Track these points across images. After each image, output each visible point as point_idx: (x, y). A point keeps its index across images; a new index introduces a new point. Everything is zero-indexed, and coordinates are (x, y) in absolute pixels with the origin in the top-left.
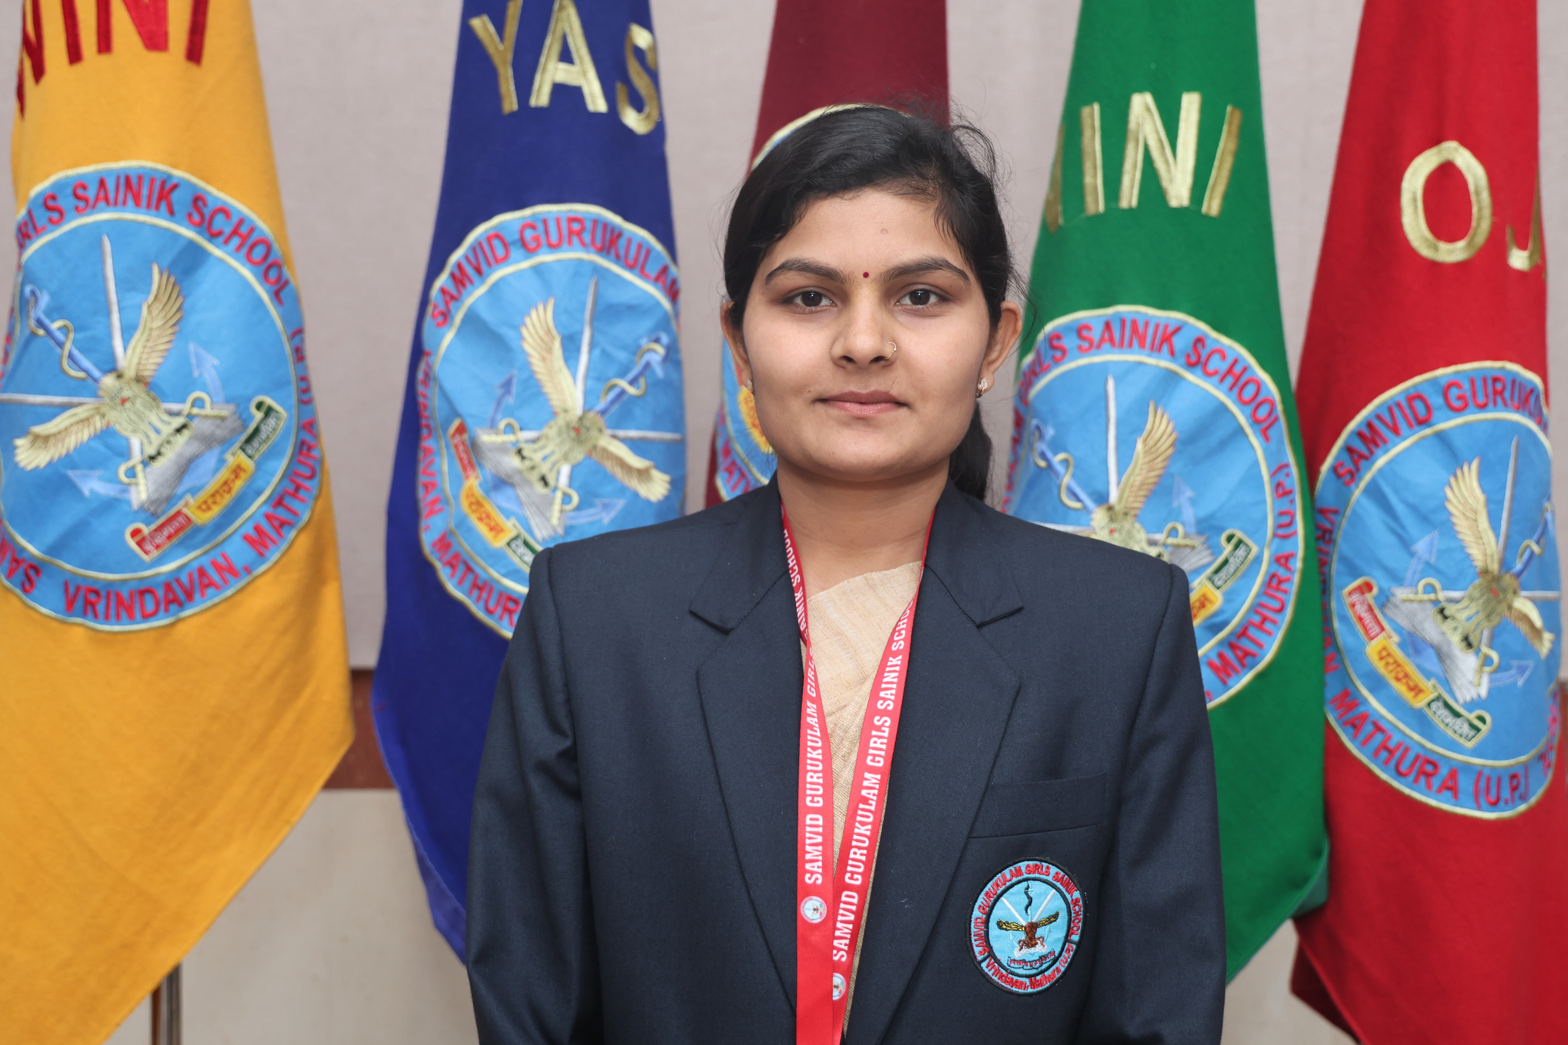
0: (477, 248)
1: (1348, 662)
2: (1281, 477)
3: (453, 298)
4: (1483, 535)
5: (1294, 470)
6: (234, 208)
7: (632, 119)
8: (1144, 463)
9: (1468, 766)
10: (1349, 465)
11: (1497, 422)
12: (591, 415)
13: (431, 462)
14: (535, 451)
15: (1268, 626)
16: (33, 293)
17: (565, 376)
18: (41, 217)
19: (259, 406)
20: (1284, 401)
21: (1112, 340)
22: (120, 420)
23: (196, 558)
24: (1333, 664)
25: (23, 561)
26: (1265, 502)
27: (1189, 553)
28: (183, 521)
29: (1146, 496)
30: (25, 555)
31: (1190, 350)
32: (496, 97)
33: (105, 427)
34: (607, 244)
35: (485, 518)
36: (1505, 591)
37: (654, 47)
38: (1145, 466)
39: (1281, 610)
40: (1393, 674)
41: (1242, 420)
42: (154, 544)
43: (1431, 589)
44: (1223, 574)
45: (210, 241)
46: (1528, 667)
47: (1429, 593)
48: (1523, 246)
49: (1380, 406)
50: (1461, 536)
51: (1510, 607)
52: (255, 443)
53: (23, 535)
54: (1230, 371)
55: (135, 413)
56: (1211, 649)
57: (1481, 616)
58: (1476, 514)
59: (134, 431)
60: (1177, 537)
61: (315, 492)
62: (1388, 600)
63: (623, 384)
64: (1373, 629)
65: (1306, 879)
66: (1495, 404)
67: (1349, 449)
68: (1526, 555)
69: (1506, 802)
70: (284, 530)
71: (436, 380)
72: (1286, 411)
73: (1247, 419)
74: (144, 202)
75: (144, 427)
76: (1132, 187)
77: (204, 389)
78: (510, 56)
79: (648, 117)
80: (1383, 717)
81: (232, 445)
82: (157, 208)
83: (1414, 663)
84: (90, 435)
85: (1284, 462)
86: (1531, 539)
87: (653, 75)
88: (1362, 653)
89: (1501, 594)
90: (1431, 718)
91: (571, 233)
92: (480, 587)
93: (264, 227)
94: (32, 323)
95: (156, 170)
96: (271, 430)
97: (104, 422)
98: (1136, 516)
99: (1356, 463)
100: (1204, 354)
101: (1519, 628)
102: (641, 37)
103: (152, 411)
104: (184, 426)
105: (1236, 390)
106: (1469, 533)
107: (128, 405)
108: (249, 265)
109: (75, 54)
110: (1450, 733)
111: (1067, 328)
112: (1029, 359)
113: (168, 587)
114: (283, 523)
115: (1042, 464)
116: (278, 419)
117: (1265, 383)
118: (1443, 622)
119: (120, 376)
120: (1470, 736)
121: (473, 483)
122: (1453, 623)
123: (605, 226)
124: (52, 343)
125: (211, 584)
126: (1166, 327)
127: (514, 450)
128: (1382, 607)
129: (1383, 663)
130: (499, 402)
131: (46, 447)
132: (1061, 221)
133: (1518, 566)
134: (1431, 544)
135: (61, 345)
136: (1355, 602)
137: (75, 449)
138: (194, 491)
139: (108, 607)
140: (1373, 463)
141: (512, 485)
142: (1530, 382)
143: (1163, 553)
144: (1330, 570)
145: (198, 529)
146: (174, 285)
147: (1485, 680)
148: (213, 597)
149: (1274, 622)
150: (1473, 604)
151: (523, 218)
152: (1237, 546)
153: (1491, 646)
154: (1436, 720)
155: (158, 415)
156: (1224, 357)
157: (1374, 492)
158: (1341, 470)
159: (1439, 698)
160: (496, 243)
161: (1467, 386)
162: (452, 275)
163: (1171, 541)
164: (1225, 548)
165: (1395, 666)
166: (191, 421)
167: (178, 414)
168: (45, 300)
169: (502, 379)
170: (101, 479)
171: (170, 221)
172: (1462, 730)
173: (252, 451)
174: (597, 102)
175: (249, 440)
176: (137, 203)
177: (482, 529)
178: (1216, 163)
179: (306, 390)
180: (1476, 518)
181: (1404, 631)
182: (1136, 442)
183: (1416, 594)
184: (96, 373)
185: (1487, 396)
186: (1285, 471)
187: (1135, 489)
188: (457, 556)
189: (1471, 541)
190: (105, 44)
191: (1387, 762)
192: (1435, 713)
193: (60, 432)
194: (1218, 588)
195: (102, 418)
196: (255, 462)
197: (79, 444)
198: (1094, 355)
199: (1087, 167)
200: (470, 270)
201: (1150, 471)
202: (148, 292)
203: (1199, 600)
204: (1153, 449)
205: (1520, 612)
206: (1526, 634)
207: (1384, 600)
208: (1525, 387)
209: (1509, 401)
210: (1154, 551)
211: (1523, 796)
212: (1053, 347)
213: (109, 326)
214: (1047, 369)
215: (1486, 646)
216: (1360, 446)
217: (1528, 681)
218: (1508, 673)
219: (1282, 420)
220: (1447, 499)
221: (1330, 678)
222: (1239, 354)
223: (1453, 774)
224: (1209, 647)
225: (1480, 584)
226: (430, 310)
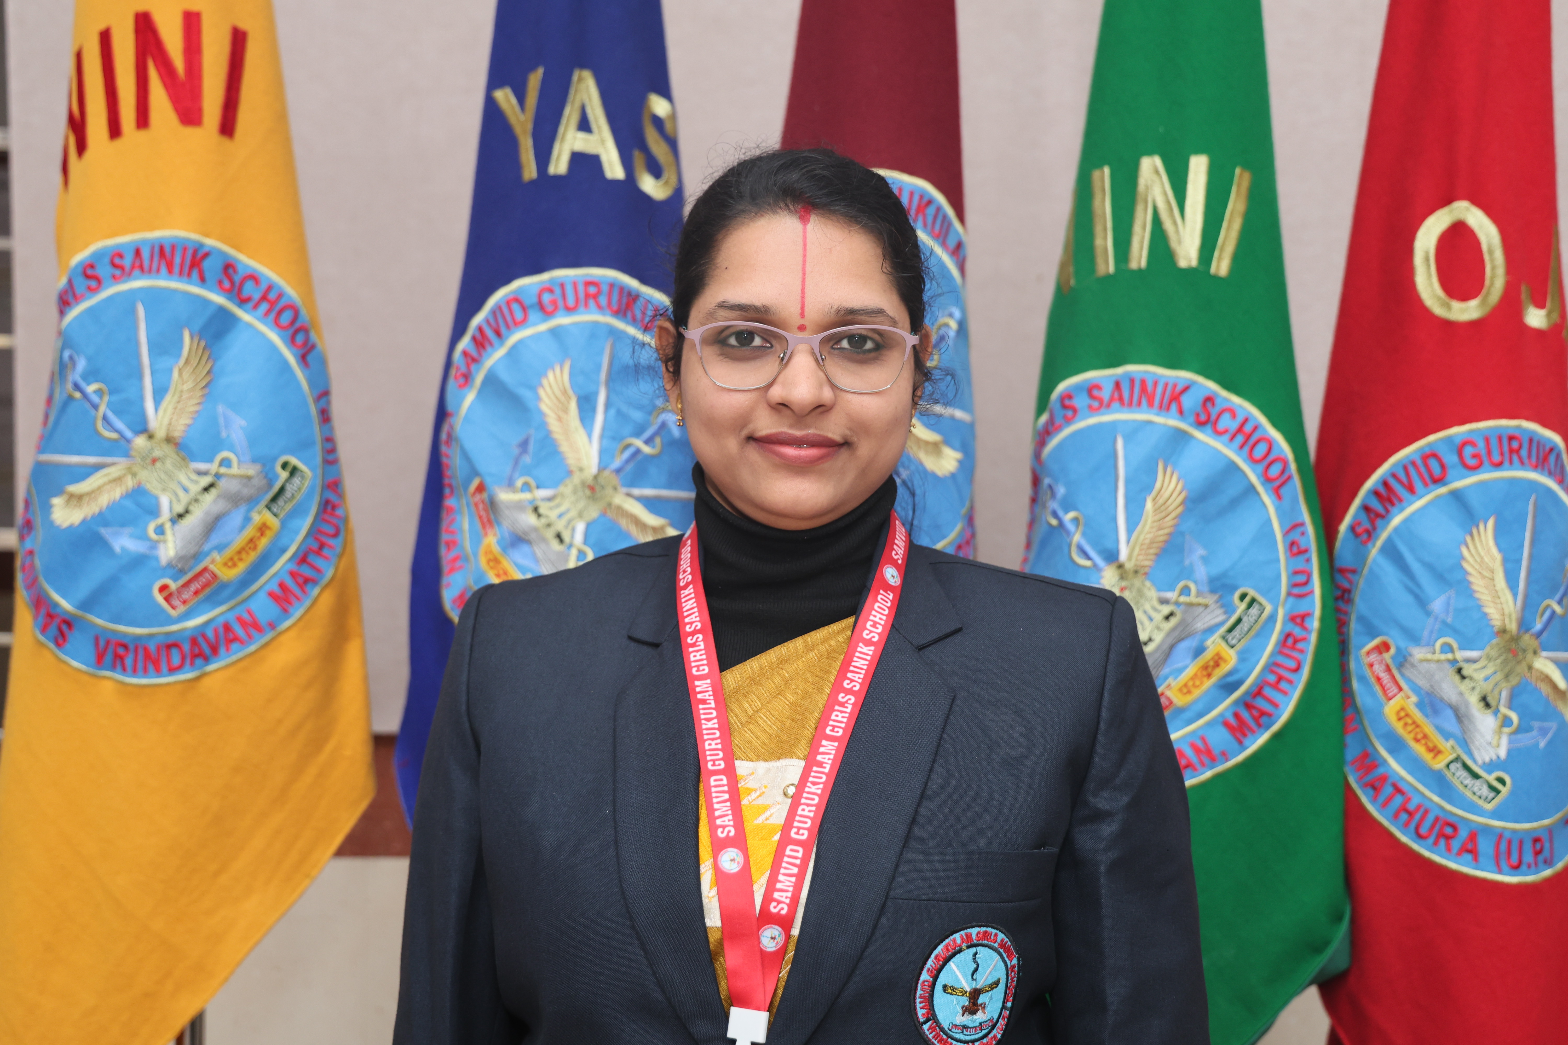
0: (497, 311)
1: (1366, 723)
2: (1295, 535)
3: (474, 360)
4: (1500, 594)
5: (1310, 529)
6: (263, 274)
7: (649, 185)
8: (1154, 522)
9: (1487, 829)
10: (1366, 524)
11: (1513, 481)
12: (606, 473)
13: (453, 521)
14: (552, 508)
15: (1283, 685)
16: (71, 358)
17: (580, 436)
18: (81, 285)
19: (285, 466)
20: (1297, 459)
21: (1121, 399)
22: (150, 479)
23: (222, 614)
24: (1353, 725)
25: (57, 616)
26: (1278, 560)
27: (1202, 612)
28: (209, 577)
29: (1157, 554)
30: (58, 610)
31: (1199, 409)
32: (517, 166)
33: (136, 486)
34: (624, 307)
35: (503, 574)
36: (1524, 651)
37: (673, 116)
38: (1155, 524)
39: (1297, 669)
40: (1412, 735)
41: (1254, 478)
42: (181, 600)
43: (1447, 648)
44: (1237, 632)
45: (239, 306)
46: (1550, 729)
47: (1446, 653)
48: (1540, 305)
49: (1395, 465)
50: (1477, 595)
51: (1530, 668)
52: (281, 502)
53: (57, 591)
54: (1240, 430)
55: (166, 473)
56: (1227, 709)
57: (1499, 676)
58: (1493, 573)
59: (164, 490)
60: (1189, 595)
61: (339, 550)
62: (1406, 660)
63: (639, 443)
64: (1391, 690)
65: (1326, 943)
66: (1511, 462)
67: (1366, 508)
68: (1547, 614)
69: (1529, 866)
70: (308, 587)
71: (457, 440)
72: (1300, 470)
73: (1259, 478)
74: (176, 269)
75: (173, 485)
76: (1141, 249)
77: (232, 449)
78: (530, 126)
79: (666, 183)
80: (1402, 779)
81: (257, 503)
82: (189, 275)
83: (1433, 724)
84: (122, 494)
85: (1300, 520)
86: (1553, 599)
87: (672, 143)
88: (1380, 713)
89: (1520, 654)
90: (1450, 779)
91: (587, 296)
93: (292, 293)
94: (70, 386)
95: (188, 240)
96: (296, 489)
97: (135, 481)
98: (1146, 574)
100: (1214, 412)
101: (1540, 688)
102: (659, 106)
103: (181, 470)
104: (212, 485)
105: (1246, 449)
106: (1486, 592)
107: (158, 464)
108: (276, 329)
109: (115, 130)
110: (1469, 794)
111: (1078, 387)
112: (1044, 418)
113: (194, 641)
114: (307, 580)
115: (1054, 522)
116: (303, 477)
117: (1277, 443)
118: (1461, 682)
119: (151, 437)
120: (1490, 797)
121: (491, 540)
122: (1472, 683)
123: (622, 289)
124: (87, 405)
125: (236, 639)
126: (1175, 386)
127: (530, 509)
128: (1400, 666)
129: (1402, 723)
130: (516, 462)
131: (80, 505)
132: (1072, 282)
133: (1538, 626)
134: (1448, 604)
135: (96, 407)
136: (1373, 662)
137: (108, 507)
138: (220, 548)
139: (135, 661)
140: (1388, 522)
141: (528, 542)
142: (1549, 440)
143: (1175, 611)
144: (1348, 630)
145: (224, 586)
146: (204, 349)
147: (1504, 741)
148: (237, 652)
149: (1290, 682)
150: (1491, 664)
151: (542, 282)
152: (1250, 605)
153: (1510, 707)
154: (1456, 782)
155: (186, 474)
156: (1234, 415)
157: (1391, 551)
158: (1359, 529)
159: (1457, 759)
160: (515, 307)
161: (1481, 444)
162: (474, 338)
163: (1182, 599)
164: (1238, 607)
165: (1413, 726)
166: (218, 479)
167: (206, 473)
168: (82, 364)
169: (520, 438)
170: (131, 536)
171: (202, 287)
172: (1481, 791)
173: (277, 509)
174: (614, 169)
175: (274, 499)
176: (170, 271)
178: (1225, 224)
179: (332, 451)
180: (1493, 577)
181: (1422, 692)
182: (1145, 500)
183: (1434, 653)
184: (129, 434)
185: (1502, 454)
186: (1300, 529)
187: (1145, 547)
189: (1488, 601)
190: (143, 120)
191: (1407, 824)
192: (1454, 774)
193: (93, 492)
194: (1232, 647)
195: (134, 477)
196: (280, 520)
197: (111, 503)
198: (1103, 414)
199: (1098, 229)
200: (490, 333)
201: (1160, 529)
202: (179, 356)
203: (1213, 658)
204: (1163, 508)
205: (1542, 673)
206: (1548, 695)
207: (1402, 660)
208: (1544, 446)
209: (1526, 460)
210: (1166, 610)
211: (1548, 861)
212: (1065, 407)
213: (141, 389)
214: (1059, 429)
215: (1505, 706)
216: (1376, 505)
217: (1550, 743)
218: (1529, 735)
219: (1296, 478)
220: (1463, 558)
221: (1350, 739)
222: (1250, 413)
223: (1473, 837)
224: (1225, 706)
225: (1498, 644)
226: (453, 372)
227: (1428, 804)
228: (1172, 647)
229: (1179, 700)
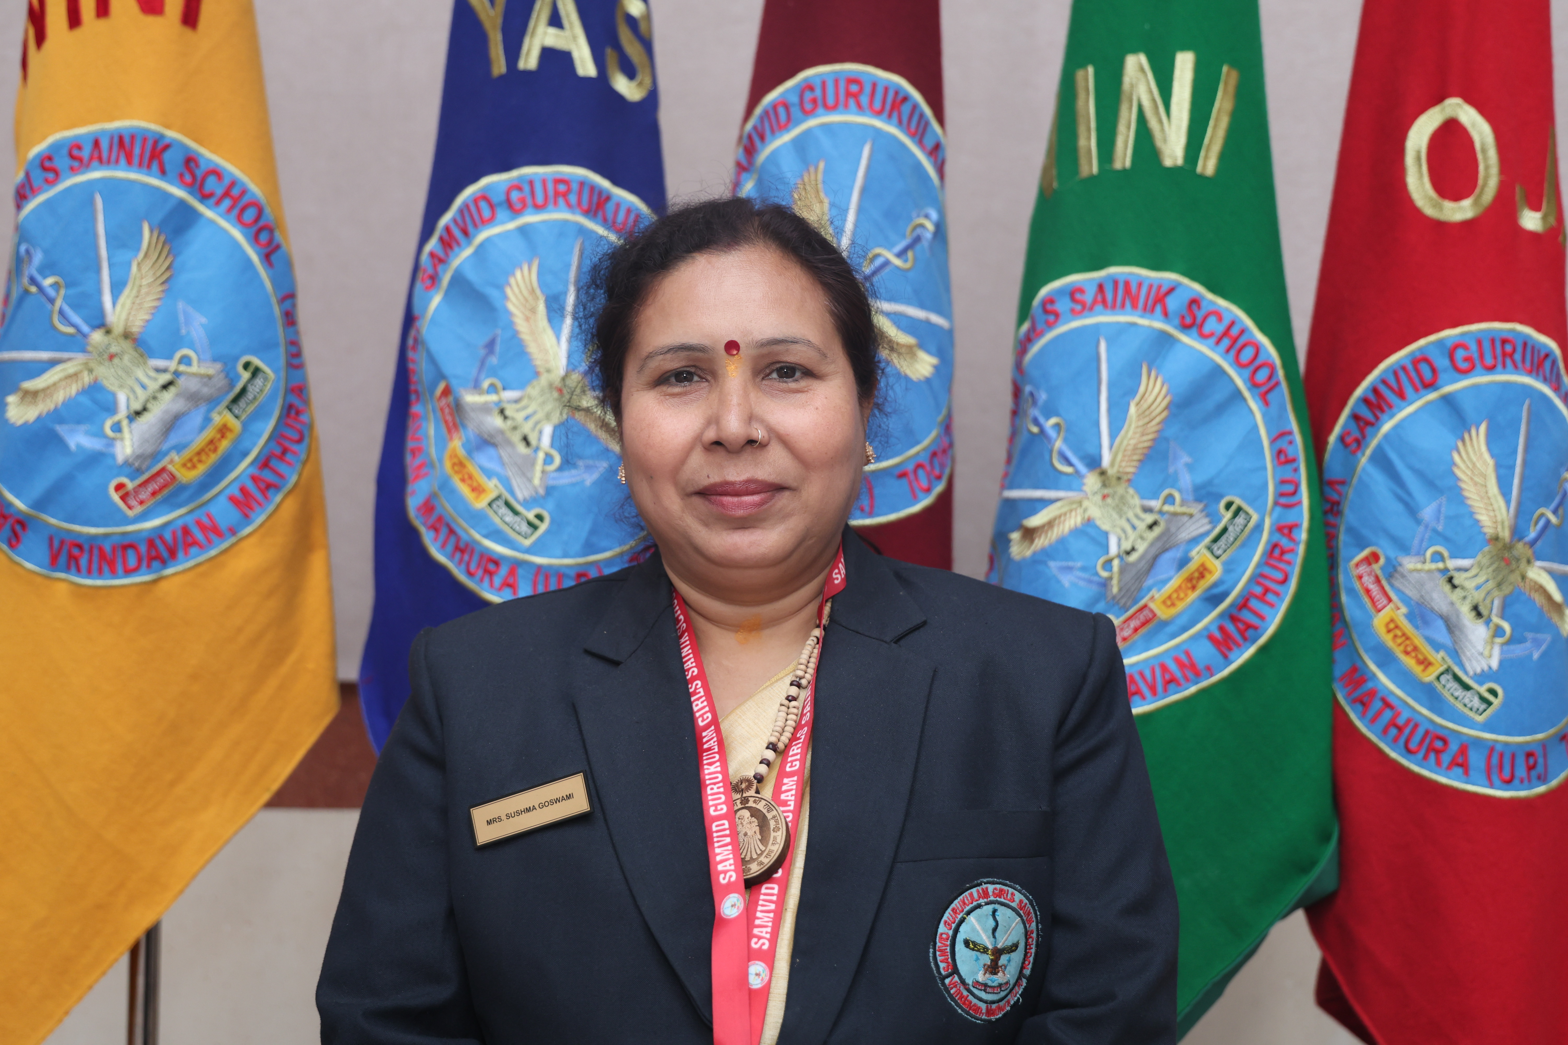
0: (465, 209)
1: (1355, 636)
2: (1282, 443)
3: (441, 261)
4: (1493, 501)
5: (1298, 438)
6: (225, 170)
7: (622, 85)
8: (1137, 427)
9: (1478, 741)
10: (1356, 433)
11: (1506, 385)
12: (574, 376)
13: (419, 427)
14: (518, 410)
15: (1270, 597)
16: (28, 252)
17: (548, 336)
18: (38, 177)
19: (246, 366)
20: (1285, 366)
21: (1104, 302)
22: (108, 376)
23: (180, 516)
24: (1342, 640)
25: (11, 516)
26: (1265, 468)
27: (1186, 522)
28: (168, 478)
29: (1140, 461)
30: (12, 511)
31: (1184, 311)
32: (486, 61)
33: (92, 382)
34: (594, 206)
35: (468, 478)
36: (1518, 560)
37: (648, 16)
38: (1139, 430)
39: (1284, 581)
40: (1402, 648)
41: (1240, 383)
42: (138, 500)
43: (1438, 557)
44: (1222, 542)
45: (202, 202)
46: (1544, 640)
47: (1437, 562)
48: (1536, 208)
49: (1386, 371)
50: (1469, 502)
51: (1523, 577)
52: (242, 403)
53: (11, 490)
54: (1226, 333)
55: (123, 369)
56: (1212, 622)
57: (1491, 585)
58: (1485, 479)
59: (121, 386)
60: (1174, 504)
61: (303, 456)
62: (1396, 570)
64: (1381, 601)
65: (1313, 863)
66: (1504, 365)
67: (1356, 417)
68: (1542, 523)
69: (1522, 781)
70: (270, 493)
71: (423, 343)
72: (1287, 376)
73: (1245, 383)
74: (136, 160)
75: (131, 382)
76: (1126, 148)
77: (192, 346)
78: (499, 21)
79: (640, 84)
80: (1392, 693)
81: (218, 404)
82: (149, 166)
83: (1423, 635)
84: (78, 390)
85: (1287, 429)
86: (1548, 508)
87: (647, 45)
88: (1369, 625)
89: (1513, 562)
90: (1441, 692)
91: (557, 194)
92: (463, 549)
93: (255, 190)
94: (25, 281)
95: (148, 130)
96: (258, 390)
97: (92, 377)
98: (1129, 480)
99: (1362, 430)
100: (1200, 315)
101: (1535, 598)
102: (633, 5)
103: (139, 367)
104: (170, 383)
105: (1233, 353)
106: (1478, 498)
107: (116, 361)
108: (239, 226)
109: (74, 19)
110: (1459, 706)
111: (1060, 291)
112: (1026, 326)
113: (151, 543)
114: (269, 486)
115: (1035, 430)
116: (266, 379)
117: (1264, 346)
118: (1452, 592)
119: (108, 332)
120: (1481, 709)
121: (457, 444)
122: (1463, 592)
123: (593, 188)
124: (44, 300)
125: (195, 543)
126: (1160, 287)
127: (496, 411)
128: (1390, 577)
129: (1391, 635)
130: (483, 363)
131: (35, 402)
132: (1055, 185)
133: (1532, 534)
134: (1439, 511)
135: (52, 301)
136: (1362, 574)
137: (63, 403)
138: (179, 448)
139: (90, 562)
140: (1379, 429)
141: (494, 445)
142: (1545, 346)
143: (1159, 520)
144: (1337, 543)
145: (183, 487)
146: (164, 244)
147: (1496, 651)
148: (197, 557)
149: (1277, 594)
151: (509, 180)
152: (1236, 514)
153: (1503, 617)
154: (1446, 695)
155: (145, 371)
156: (1220, 319)
157: (1381, 459)
158: (1348, 439)
159: (1448, 670)
160: (483, 205)
161: (1474, 347)
162: (441, 239)
163: (1167, 508)
164: (1224, 516)
165: (1403, 638)
166: (178, 378)
167: (165, 371)
168: (38, 258)
169: (486, 339)
170: (87, 433)
171: (162, 180)
172: (1472, 703)
173: (239, 411)
174: (586, 66)
175: (236, 400)
176: (129, 161)
177: (464, 490)
178: (1211, 123)
180: (1485, 483)
181: (1412, 602)
182: (1129, 404)
183: (1424, 562)
184: (85, 328)
185: (1495, 357)
186: (1288, 438)
187: (1129, 453)
188: (440, 519)
189: (1480, 507)
190: (103, 8)
191: (1396, 740)
192: (1444, 686)
193: (48, 388)
194: (1218, 557)
195: (90, 373)
196: (242, 422)
197: (67, 399)
198: (1086, 317)
199: (1082, 130)
200: (457, 232)
201: (1143, 435)
202: (138, 249)
203: (1197, 570)
204: (1147, 413)
205: (1536, 583)
206: (1543, 606)
207: (1391, 570)
208: (1539, 351)
209: (1520, 365)
210: (1149, 518)
211: (1543, 777)
212: (1046, 311)
213: (99, 282)
214: (1040, 334)
215: (1497, 616)
216: (1365, 413)
217: (1543, 656)
218: (1522, 646)
219: (1284, 385)
220: (1454, 464)
221: (1338, 655)
222: (1236, 316)
223: (1463, 750)
224: (1209, 619)
225: (1490, 552)
226: (420, 275)
227: (1417, 718)
228: (1156, 558)
229: (1163, 613)
